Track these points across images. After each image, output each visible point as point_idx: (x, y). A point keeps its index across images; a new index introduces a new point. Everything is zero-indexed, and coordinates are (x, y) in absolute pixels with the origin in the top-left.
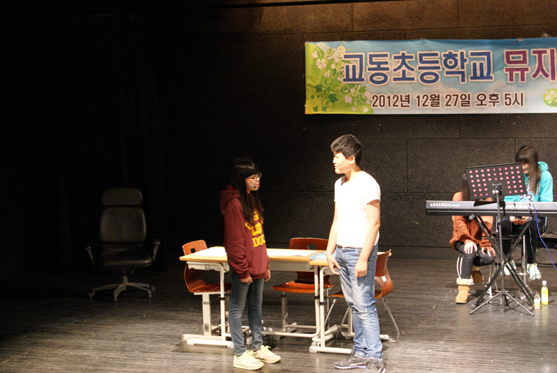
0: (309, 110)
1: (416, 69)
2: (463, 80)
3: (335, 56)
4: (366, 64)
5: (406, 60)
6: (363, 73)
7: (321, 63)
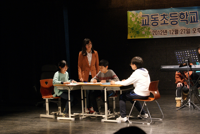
0: (129, 37)
1: (169, 20)
2: (187, 23)
3: (138, 16)
4: (150, 19)
5: (165, 16)
6: (149, 22)
7: (133, 19)
